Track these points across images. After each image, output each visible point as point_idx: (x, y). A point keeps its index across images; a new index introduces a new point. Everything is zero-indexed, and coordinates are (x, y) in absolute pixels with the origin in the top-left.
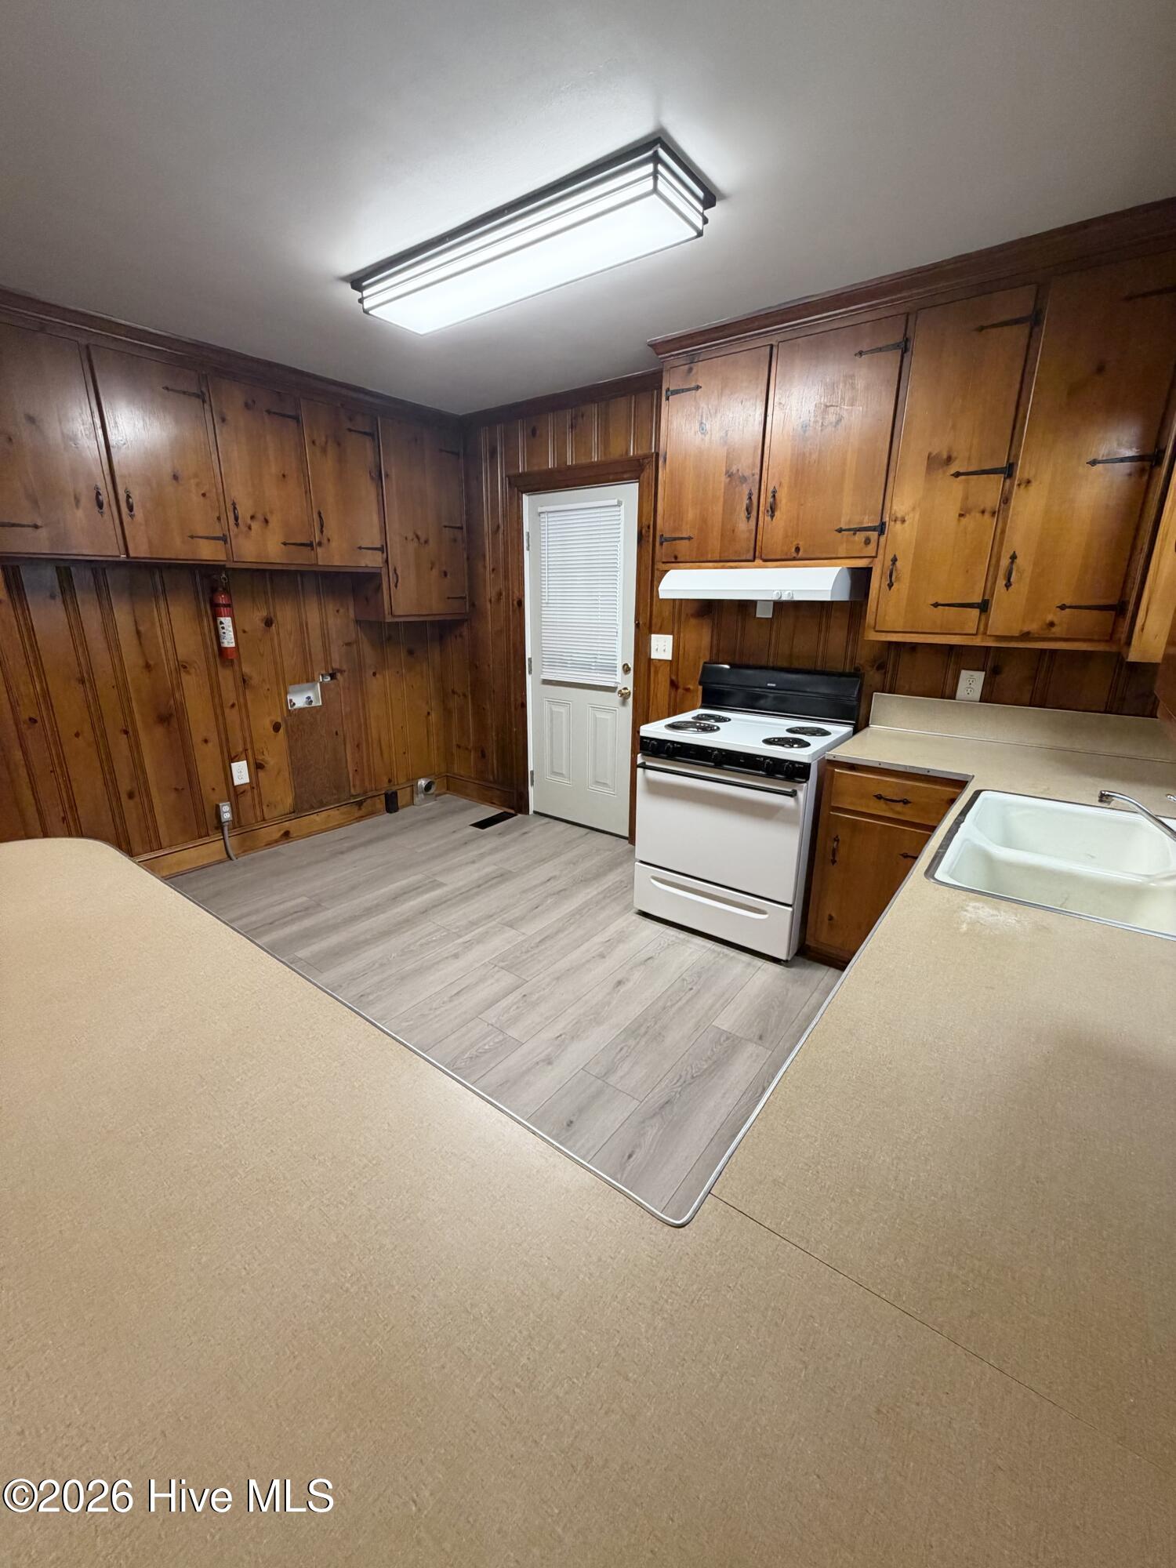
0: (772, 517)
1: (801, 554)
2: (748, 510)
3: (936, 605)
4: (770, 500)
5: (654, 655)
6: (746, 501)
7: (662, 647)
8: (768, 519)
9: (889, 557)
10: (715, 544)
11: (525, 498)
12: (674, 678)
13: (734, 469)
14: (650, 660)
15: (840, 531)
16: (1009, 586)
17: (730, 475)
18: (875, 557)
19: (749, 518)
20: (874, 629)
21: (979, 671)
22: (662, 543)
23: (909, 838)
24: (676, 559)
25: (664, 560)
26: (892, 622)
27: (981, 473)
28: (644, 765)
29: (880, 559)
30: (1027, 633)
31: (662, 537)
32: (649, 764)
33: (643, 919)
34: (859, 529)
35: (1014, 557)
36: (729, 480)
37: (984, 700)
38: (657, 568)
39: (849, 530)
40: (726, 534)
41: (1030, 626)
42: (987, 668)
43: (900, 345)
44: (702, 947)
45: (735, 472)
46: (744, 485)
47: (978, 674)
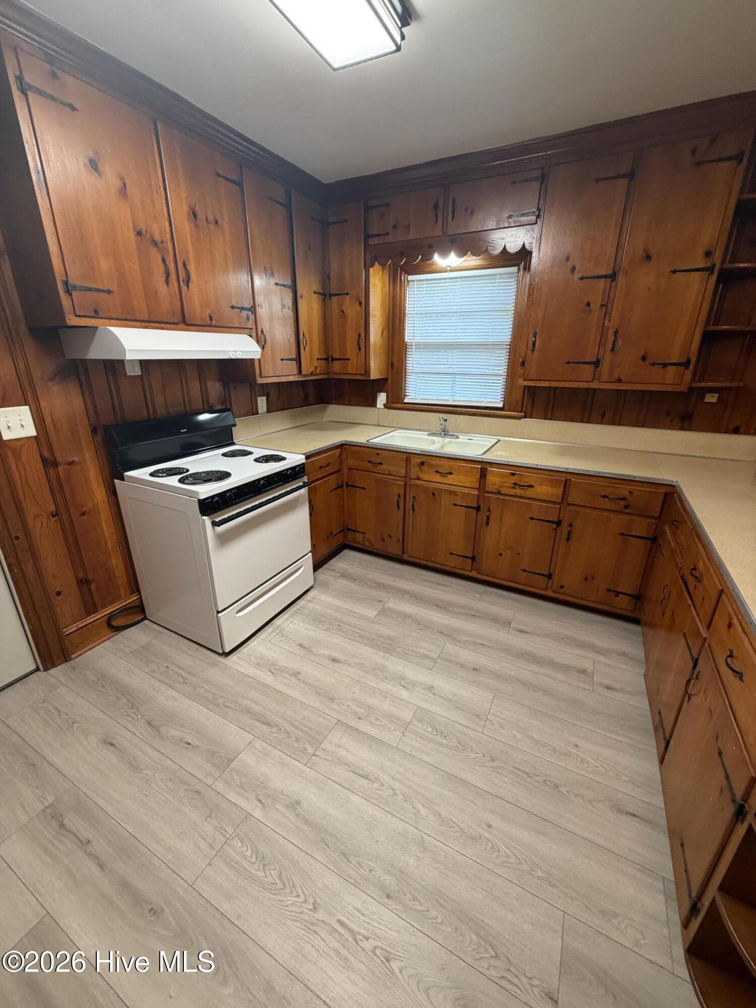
0: (188, 286)
1: (214, 322)
2: (167, 275)
3: (282, 360)
4: (184, 270)
5: (6, 436)
6: (162, 267)
7: (16, 422)
8: (185, 288)
9: (260, 329)
12: (47, 454)
13: (142, 229)
15: (233, 307)
16: (304, 349)
17: (139, 233)
18: (252, 329)
19: (167, 282)
20: (261, 376)
21: (264, 396)
22: (68, 292)
23: (332, 481)
24: (96, 314)
25: (77, 313)
26: (268, 369)
27: (284, 286)
28: (214, 524)
29: (254, 329)
30: (312, 372)
31: (66, 283)
32: (217, 520)
33: (241, 651)
34: (242, 309)
35: (304, 335)
36: (139, 238)
37: (268, 411)
38: (68, 321)
39: (237, 308)
40: (150, 294)
41: (312, 369)
42: (265, 394)
43: (239, 184)
44: (287, 619)
45: (144, 232)
46: (156, 249)
47: (264, 398)
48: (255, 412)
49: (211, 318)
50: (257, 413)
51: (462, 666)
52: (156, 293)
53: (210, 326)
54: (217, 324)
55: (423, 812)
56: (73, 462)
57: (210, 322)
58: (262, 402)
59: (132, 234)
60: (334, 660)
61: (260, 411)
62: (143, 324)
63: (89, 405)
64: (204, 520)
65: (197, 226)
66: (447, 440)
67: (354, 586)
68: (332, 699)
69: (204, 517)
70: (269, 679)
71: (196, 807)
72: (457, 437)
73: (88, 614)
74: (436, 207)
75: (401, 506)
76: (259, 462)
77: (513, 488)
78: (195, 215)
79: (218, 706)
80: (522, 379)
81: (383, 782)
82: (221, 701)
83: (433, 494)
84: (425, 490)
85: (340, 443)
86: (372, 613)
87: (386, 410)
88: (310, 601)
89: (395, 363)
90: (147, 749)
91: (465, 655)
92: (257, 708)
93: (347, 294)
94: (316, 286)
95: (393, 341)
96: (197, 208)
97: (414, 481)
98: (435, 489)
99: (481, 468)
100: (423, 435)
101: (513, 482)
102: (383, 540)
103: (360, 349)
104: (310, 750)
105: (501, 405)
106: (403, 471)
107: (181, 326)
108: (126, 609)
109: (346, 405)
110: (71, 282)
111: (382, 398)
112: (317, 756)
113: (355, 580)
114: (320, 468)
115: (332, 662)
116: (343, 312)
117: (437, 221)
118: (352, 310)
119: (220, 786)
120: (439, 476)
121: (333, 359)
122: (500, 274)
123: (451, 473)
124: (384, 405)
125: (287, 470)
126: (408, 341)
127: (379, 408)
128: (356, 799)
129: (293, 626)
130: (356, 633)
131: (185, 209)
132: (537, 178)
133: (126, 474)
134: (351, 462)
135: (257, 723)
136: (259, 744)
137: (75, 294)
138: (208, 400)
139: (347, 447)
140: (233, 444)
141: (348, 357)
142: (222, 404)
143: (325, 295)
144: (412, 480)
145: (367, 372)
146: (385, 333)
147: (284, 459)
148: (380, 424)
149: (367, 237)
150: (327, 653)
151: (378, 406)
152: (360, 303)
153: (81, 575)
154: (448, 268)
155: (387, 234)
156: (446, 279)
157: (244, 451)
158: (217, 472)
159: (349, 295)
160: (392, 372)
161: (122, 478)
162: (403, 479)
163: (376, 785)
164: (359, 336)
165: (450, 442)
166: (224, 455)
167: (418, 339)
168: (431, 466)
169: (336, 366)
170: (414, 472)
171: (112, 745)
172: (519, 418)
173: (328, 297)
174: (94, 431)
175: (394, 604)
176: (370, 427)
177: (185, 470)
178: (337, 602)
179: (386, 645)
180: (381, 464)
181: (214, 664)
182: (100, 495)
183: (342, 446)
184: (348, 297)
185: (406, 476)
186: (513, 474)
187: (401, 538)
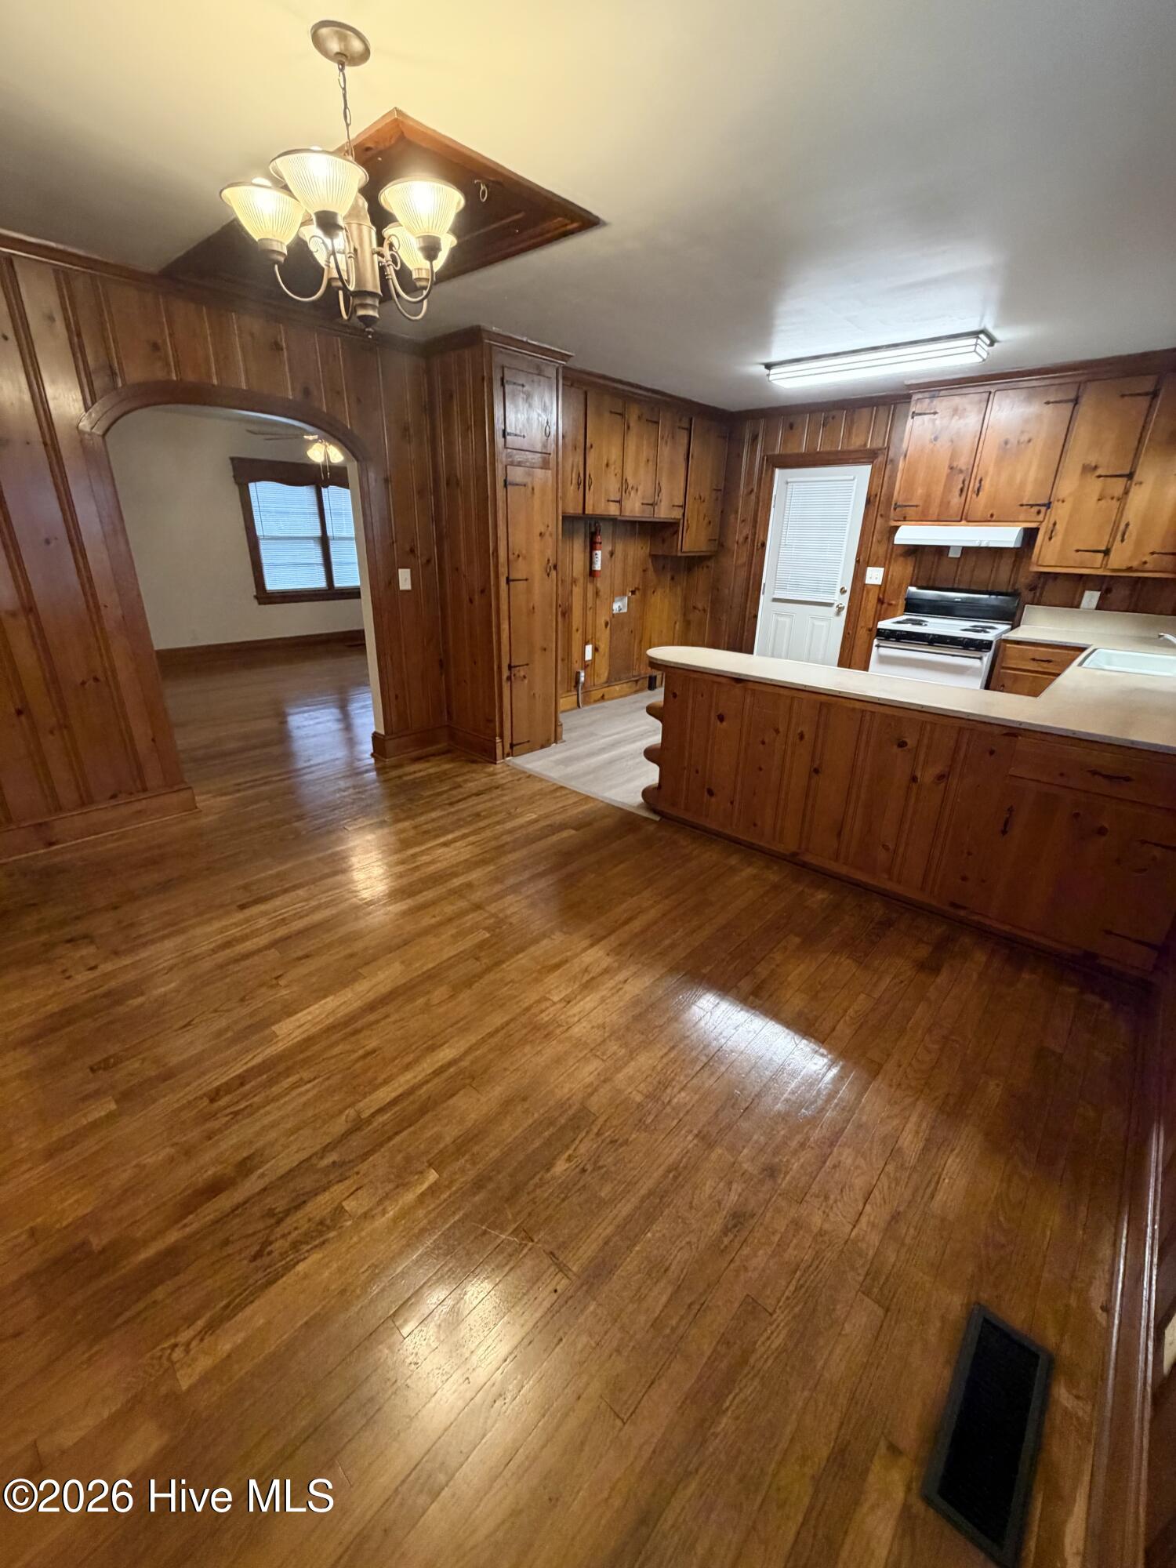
0: (978, 495)
1: (994, 519)
2: (962, 490)
3: (1077, 551)
4: (977, 485)
5: (868, 581)
6: (960, 486)
7: (874, 576)
8: (974, 496)
9: (1052, 522)
10: (934, 510)
11: (777, 471)
12: (881, 596)
13: (955, 465)
14: (865, 584)
15: (1022, 505)
16: (1123, 540)
18: (1042, 522)
19: (961, 495)
21: (1098, 591)
22: (895, 508)
24: (902, 519)
25: (896, 519)
27: (1110, 477)
28: (878, 646)
29: (1046, 522)
30: (1134, 568)
31: (896, 504)
34: (1034, 505)
35: (1127, 525)
36: (951, 470)
37: (1098, 608)
39: (1028, 505)
40: (945, 504)
41: (1130, 564)
42: (1102, 589)
43: (1074, 401)
46: (960, 475)
47: (1098, 594)
48: (1076, 603)
49: (992, 516)
50: (1078, 607)
52: (948, 502)
53: (989, 521)
54: (997, 520)
57: (989, 518)
58: (1092, 597)
59: (946, 470)
61: (1083, 606)
63: (916, 573)
64: (875, 641)
65: (1005, 449)
78: (1007, 442)
96: (1011, 437)
114: (1033, 660)
131: (998, 441)
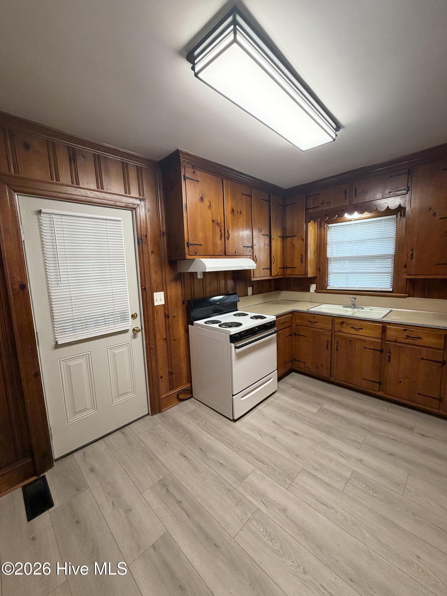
0: (228, 240)
2: (221, 236)
3: (263, 269)
4: (227, 233)
5: (155, 304)
6: (220, 233)
7: (159, 299)
9: (254, 255)
11: (19, 197)
12: (167, 312)
14: (153, 307)
15: (244, 247)
16: (274, 263)
17: (213, 221)
18: (251, 255)
19: (221, 239)
20: (253, 277)
21: (251, 287)
22: (188, 246)
23: (287, 331)
24: (196, 254)
25: (190, 254)
26: (257, 274)
27: (266, 235)
28: (236, 348)
29: (252, 256)
30: (276, 275)
31: (188, 243)
32: (237, 346)
33: (241, 420)
34: (248, 247)
35: (274, 257)
36: (213, 223)
37: (252, 294)
38: (186, 257)
39: (246, 247)
40: (214, 244)
41: (276, 273)
42: (252, 286)
43: (250, 196)
44: (264, 407)
45: (215, 220)
46: (218, 226)
47: (251, 288)
48: (246, 294)
49: (235, 252)
50: (247, 295)
51: (382, 451)
52: (217, 244)
53: (235, 255)
54: (238, 255)
55: (367, 535)
56: (175, 316)
57: (235, 254)
58: (250, 290)
59: (211, 222)
60: (295, 433)
61: (249, 294)
62: (211, 257)
63: (183, 292)
64: (232, 345)
65: (233, 215)
66: (356, 310)
67: (300, 393)
68: (297, 456)
69: (231, 344)
70: (259, 438)
71: (230, 498)
72: (363, 308)
73: (171, 390)
74: (345, 192)
75: (329, 347)
76: (252, 319)
77: (407, 338)
78: (233, 211)
79: (233, 447)
80: (406, 275)
81: (337, 510)
82: (235, 445)
83: (350, 341)
84: (345, 339)
85: (292, 311)
86: (315, 410)
87: (316, 293)
88: (276, 399)
89: (321, 269)
90: (202, 463)
91: (382, 444)
92: (254, 452)
93: (296, 236)
94: (279, 234)
95: (320, 257)
96: (234, 208)
97: (338, 333)
98: (351, 338)
99: (382, 326)
100: (340, 307)
101: (406, 335)
102: (317, 368)
103: (302, 262)
104: (288, 481)
105: (391, 290)
106: (330, 326)
107: (224, 256)
108: (184, 390)
109: (292, 291)
110: (189, 243)
111: (313, 287)
112: (293, 486)
113: (301, 390)
114: (282, 323)
115: (294, 435)
116: (293, 244)
117: (346, 198)
118: (298, 243)
119: (240, 489)
120: (354, 330)
121: (287, 268)
122: (385, 220)
123: (362, 329)
124: (315, 290)
125: (267, 323)
126: (329, 257)
127: (311, 293)
128: (321, 516)
129: (268, 411)
130: (307, 420)
131: (230, 209)
132: (406, 173)
133: (194, 322)
134: (298, 321)
135: (255, 460)
136: (258, 472)
137: (190, 247)
138: (227, 290)
139: (295, 313)
140: (237, 310)
141: (296, 266)
142: (233, 291)
143: (284, 238)
144: (336, 332)
145: (306, 273)
146: (316, 254)
147: (265, 318)
148: (312, 301)
149: (307, 209)
150: (290, 428)
151: (311, 291)
152: (303, 240)
153: (170, 370)
154: (353, 220)
155: (318, 207)
156: (352, 224)
157: (244, 313)
158: (236, 323)
159: (296, 237)
160: (319, 273)
161: (192, 324)
162: (331, 331)
163: (332, 511)
164: (302, 256)
165: (358, 311)
166: (234, 315)
167: (334, 256)
168: (348, 324)
169: (289, 271)
170: (337, 327)
171: (185, 457)
172: (405, 297)
173: (285, 238)
174: (183, 303)
175: (327, 406)
176: (307, 302)
177: (219, 322)
178: (293, 401)
179: (327, 430)
180: (316, 322)
181: (229, 425)
182: (182, 332)
183: (292, 312)
184: (296, 238)
185: (332, 331)
186: (405, 330)
187: (329, 367)
